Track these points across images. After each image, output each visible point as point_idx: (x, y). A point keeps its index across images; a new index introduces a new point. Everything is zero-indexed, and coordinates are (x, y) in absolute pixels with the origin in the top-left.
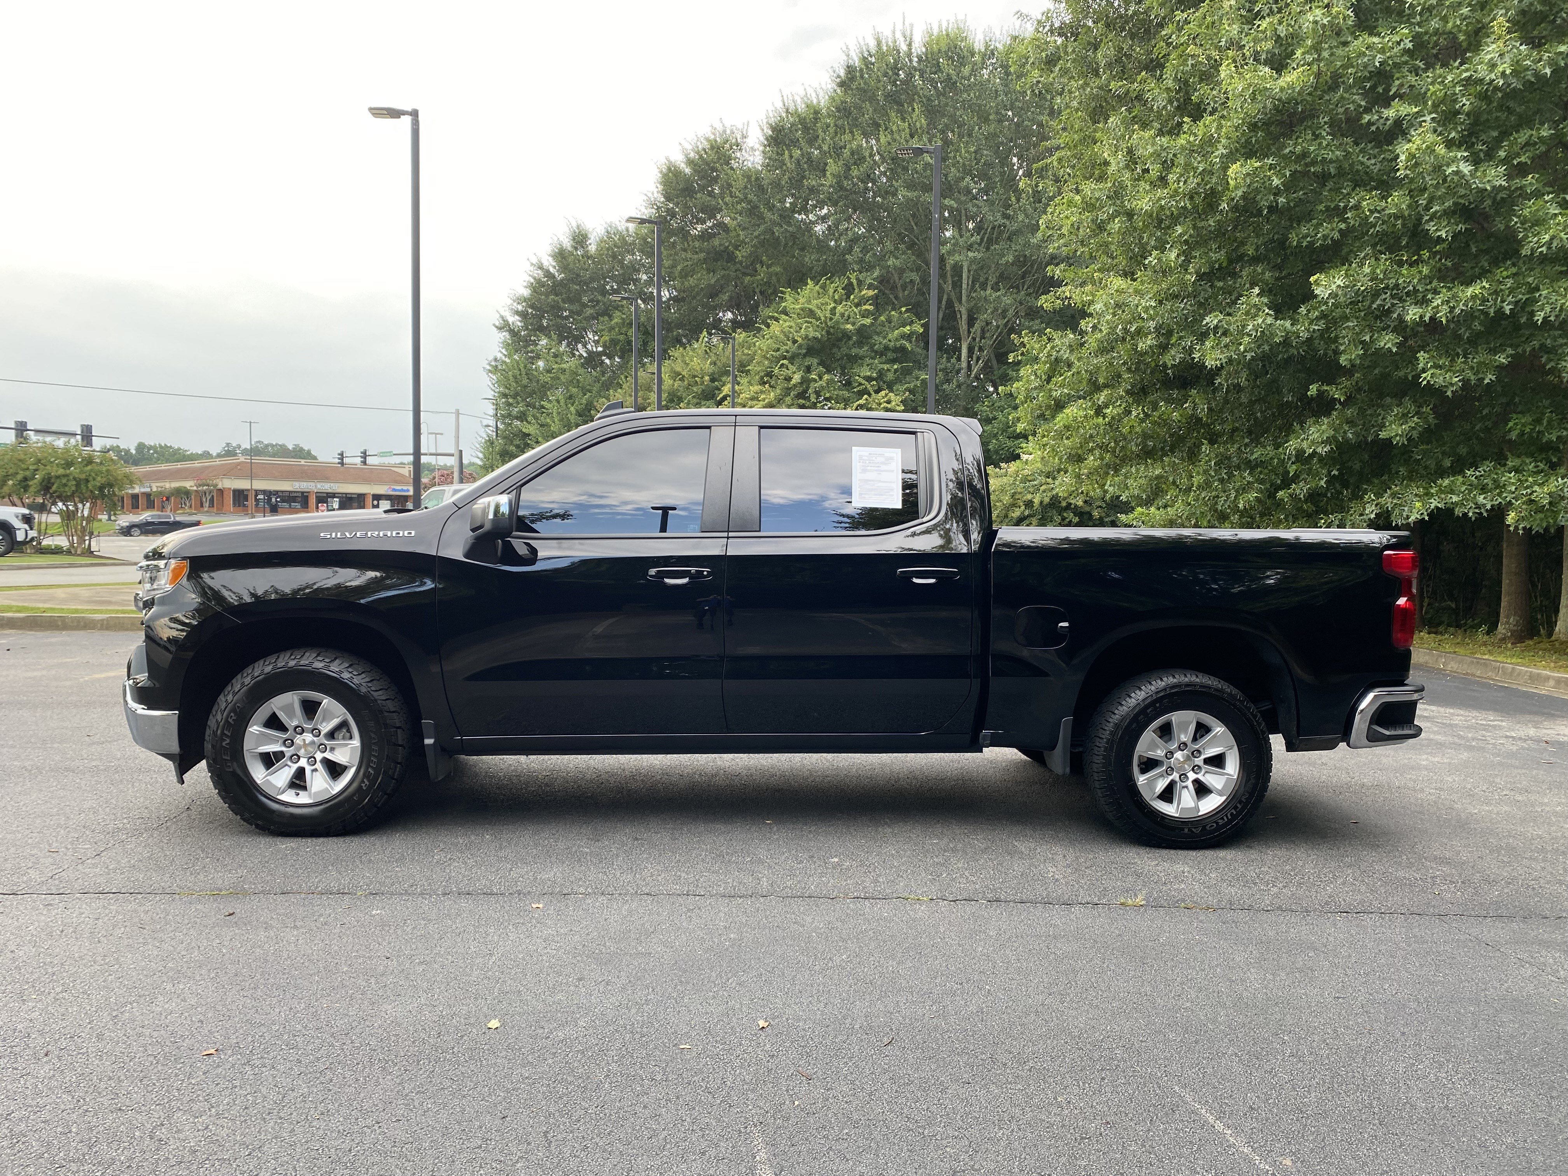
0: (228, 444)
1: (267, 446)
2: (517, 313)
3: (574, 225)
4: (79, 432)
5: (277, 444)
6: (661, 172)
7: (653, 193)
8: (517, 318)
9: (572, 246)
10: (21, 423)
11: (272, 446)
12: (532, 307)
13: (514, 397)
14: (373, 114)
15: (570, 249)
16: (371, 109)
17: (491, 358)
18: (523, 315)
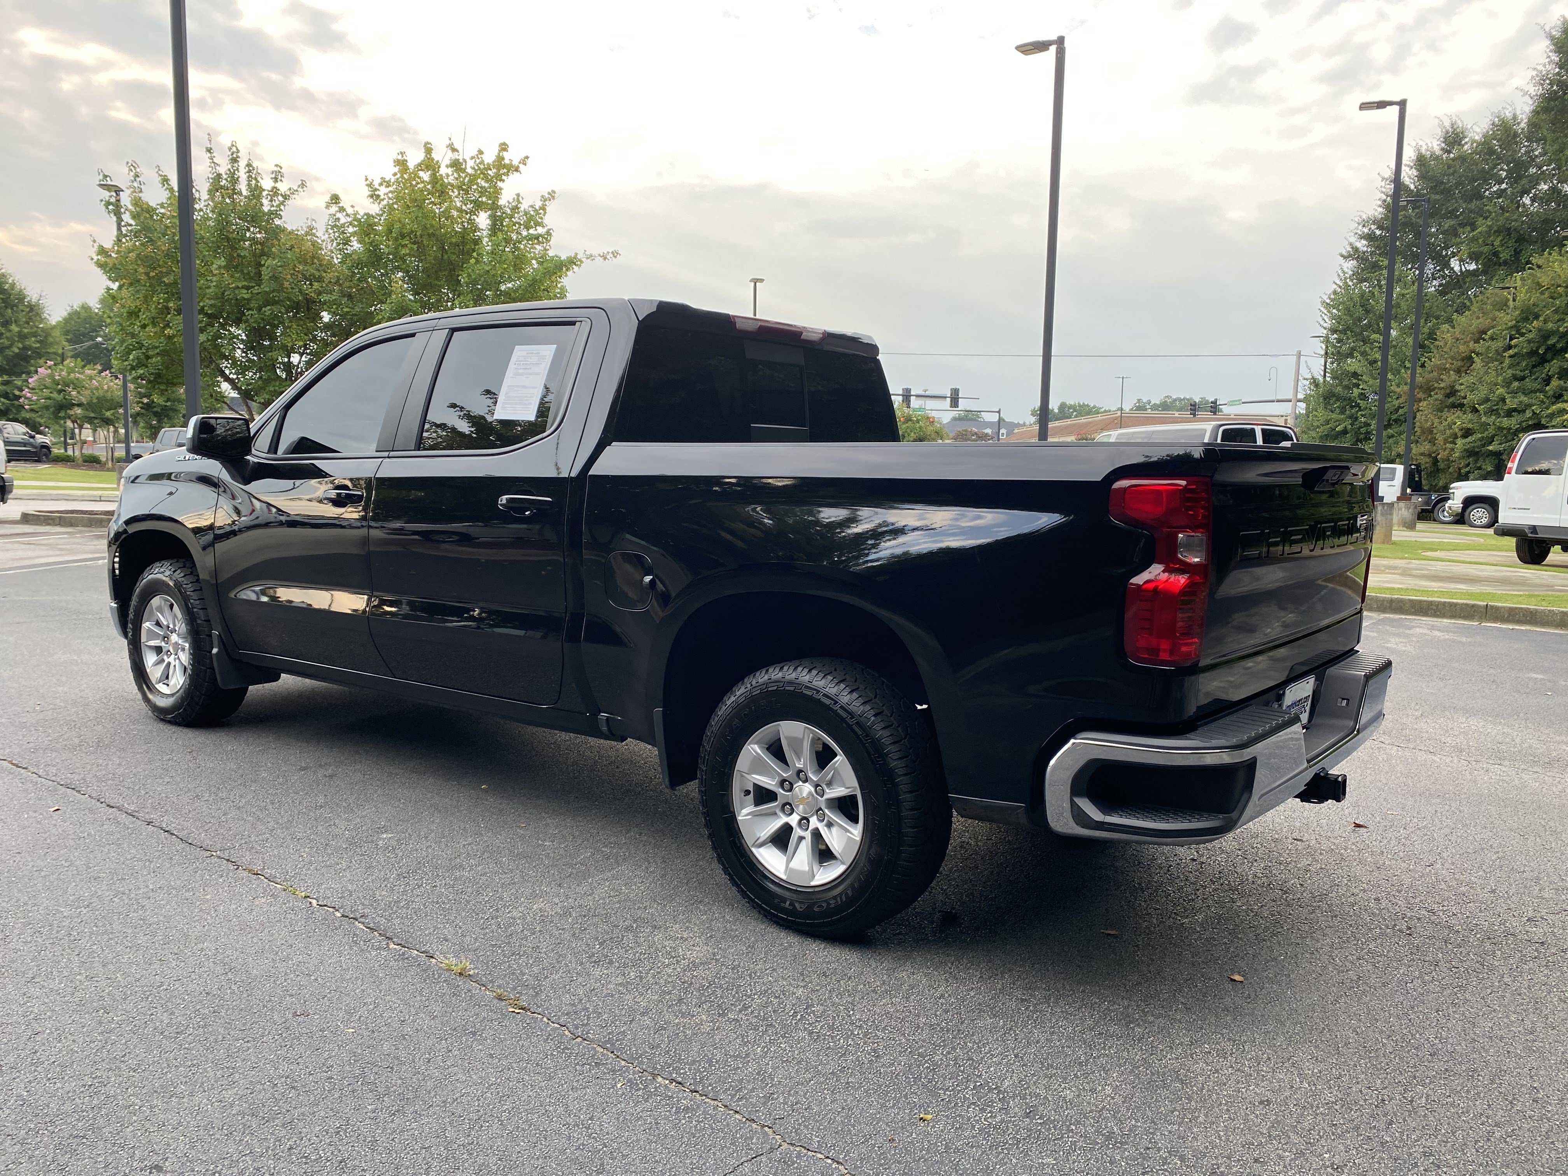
0: (1139, 400)
1: (1175, 400)
2: (1362, 237)
3: (1447, 124)
4: (949, 395)
5: (1184, 399)
6: (1552, 38)
7: (1544, 66)
8: (1364, 242)
9: (1442, 149)
10: (907, 389)
11: (1180, 400)
12: (1380, 227)
13: (1343, 332)
14: (1022, 52)
15: (1438, 152)
16: (1018, 48)
17: (1330, 291)
18: (1370, 237)
